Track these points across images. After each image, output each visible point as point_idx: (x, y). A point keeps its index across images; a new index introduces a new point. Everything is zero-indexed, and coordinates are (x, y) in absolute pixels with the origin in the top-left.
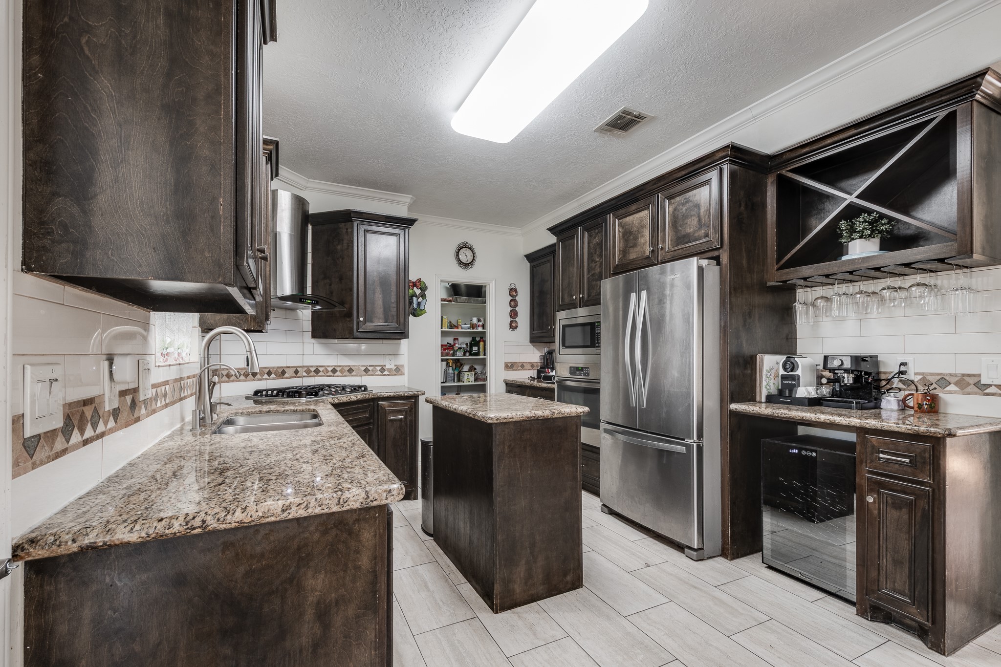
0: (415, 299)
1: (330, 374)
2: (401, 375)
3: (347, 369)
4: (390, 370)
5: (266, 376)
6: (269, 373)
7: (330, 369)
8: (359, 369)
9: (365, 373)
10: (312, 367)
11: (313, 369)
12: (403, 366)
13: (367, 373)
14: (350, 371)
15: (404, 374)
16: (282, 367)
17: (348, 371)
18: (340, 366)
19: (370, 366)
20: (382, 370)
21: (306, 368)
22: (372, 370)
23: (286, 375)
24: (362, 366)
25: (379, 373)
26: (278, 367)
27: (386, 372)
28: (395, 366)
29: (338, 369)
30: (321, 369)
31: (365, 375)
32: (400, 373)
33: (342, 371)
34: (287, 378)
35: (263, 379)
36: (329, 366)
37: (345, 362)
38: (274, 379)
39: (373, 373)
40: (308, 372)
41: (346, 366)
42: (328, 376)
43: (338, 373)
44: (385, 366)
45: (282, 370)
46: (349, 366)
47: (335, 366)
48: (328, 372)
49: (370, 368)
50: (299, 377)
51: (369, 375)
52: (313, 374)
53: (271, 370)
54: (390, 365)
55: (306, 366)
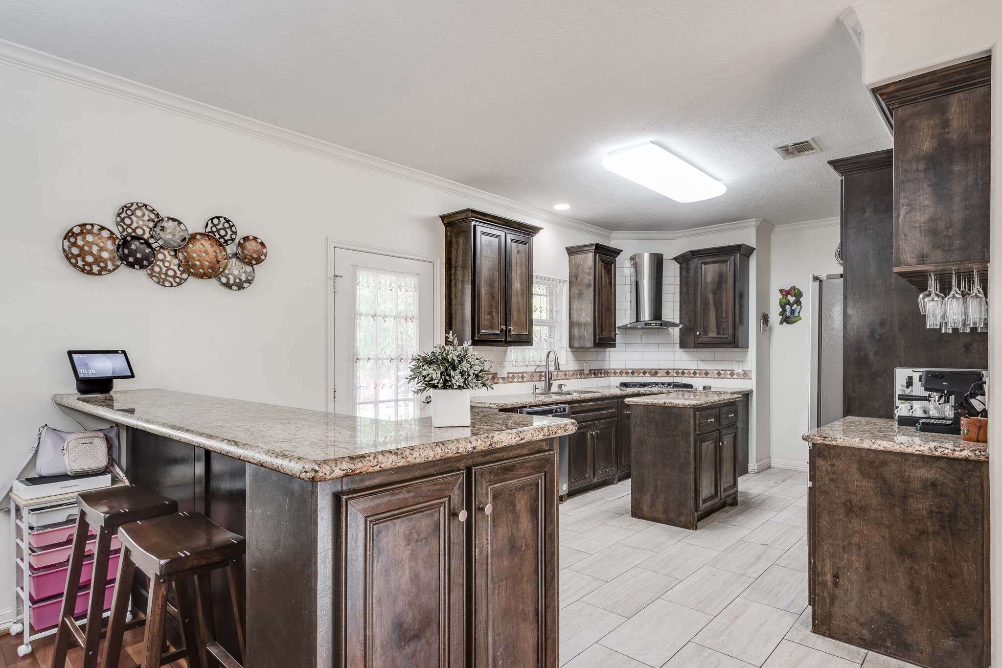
0: (788, 307)
1: (692, 375)
2: (748, 379)
3: (704, 372)
4: (738, 374)
5: (642, 375)
6: (644, 373)
7: (692, 372)
8: (713, 373)
9: (718, 376)
10: (680, 369)
11: (680, 371)
12: (750, 371)
13: (719, 376)
14: (707, 374)
15: (751, 379)
16: (655, 369)
17: (705, 374)
18: (699, 370)
19: (722, 370)
20: (732, 374)
21: (676, 371)
22: (724, 374)
23: (658, 375)
24: (716, 370)
25: (729, 376)
26: (651, 369)
27: (735, 376)
28: (743, 371)
29: (697, 372)
30: (686, 371)
31: (718, 378)
32: (747, 377)
33: (700, 374)
34: (659, 377)
35: (640, 377)
36: (691, 370)
37: (703, 366)
38: (648, 377)
39: (724, 377)
40: (677, 373)
41: (703, 370)
42: (690, 377)
43: (697, 375)
44: (734, 370)
45: (654, 371)
46: (706, 370)
47: (696, 370)
48: (690, 373)
49: (722, 372)
50: (670, 377)
51: (721, 378)
52: (680, 375)
53: (646, 371)
54: (738, 369)
55: (676, 369)
